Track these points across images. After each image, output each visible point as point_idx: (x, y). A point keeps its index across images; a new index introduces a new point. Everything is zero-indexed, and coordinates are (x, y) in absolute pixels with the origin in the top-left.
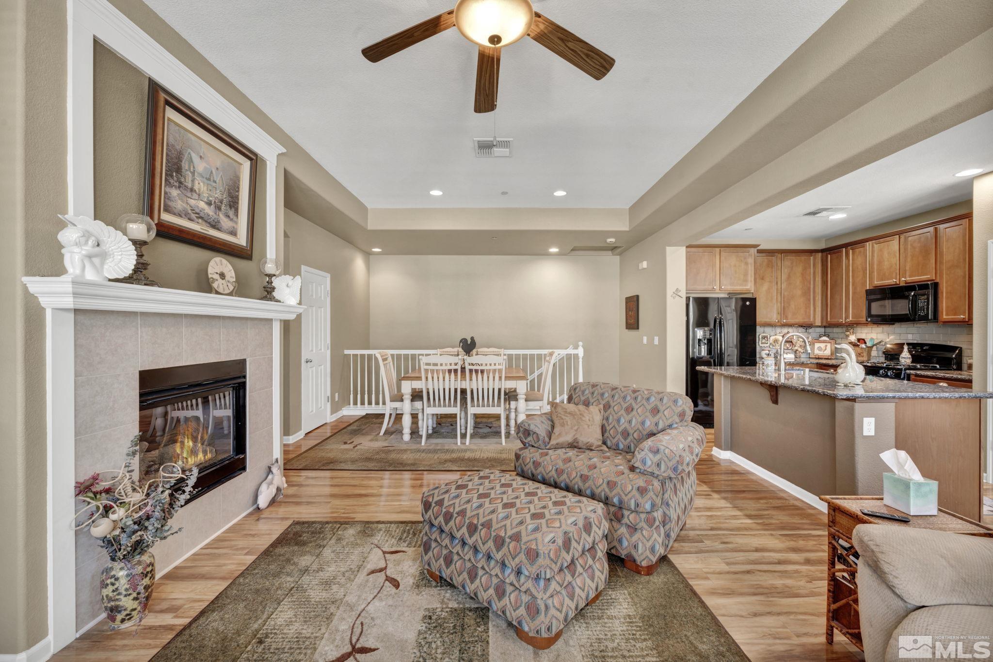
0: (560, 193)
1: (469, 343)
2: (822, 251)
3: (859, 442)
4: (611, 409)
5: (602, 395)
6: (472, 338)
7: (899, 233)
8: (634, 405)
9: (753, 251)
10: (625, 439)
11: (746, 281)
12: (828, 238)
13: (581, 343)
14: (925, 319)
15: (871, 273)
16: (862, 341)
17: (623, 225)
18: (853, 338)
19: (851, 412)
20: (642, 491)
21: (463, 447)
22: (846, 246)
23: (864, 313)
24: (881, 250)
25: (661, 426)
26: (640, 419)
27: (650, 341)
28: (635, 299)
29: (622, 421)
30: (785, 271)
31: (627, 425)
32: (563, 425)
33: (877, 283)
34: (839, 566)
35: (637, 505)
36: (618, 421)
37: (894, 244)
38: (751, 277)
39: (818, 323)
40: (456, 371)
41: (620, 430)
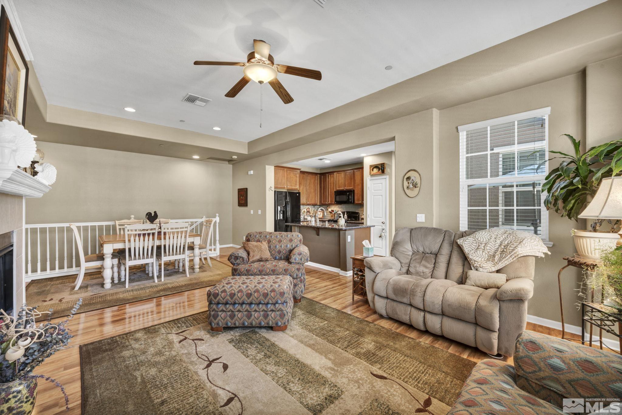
0: (217, 129)
1: (153, 215)
2: (320, 174)
3: (347, 244)
4: (271, 242)
5: (266, 236)
6: (155, 212)
7: (344, 171)
8: (281, 239)
9: (299, 171)
10: (279, 254)
11: (296, 184)
12: (322, 169)
13: (217, 215)
14: (351, 203)
15: (336, 185)
16: (333, 211)
17: (244, 151)
18: (330, 210)
19: (345, 234)
20: (298, 269)
21: (160, 283)
22: (328, 173)
23: (334, 200)
24: (339, 176)
25: (294, 246)
26: (285, 245)
27: (256, 212)
28: (245, 190)
29: (278, 246)
30: (308, 181)
31: (280, 248)
32: (254, 252)
33: (338, 189)
34: (355, 276)
35: (297, 275)
36: (276, 247)
37: (342, 174)
38: (298, 184)
39: (318, 204)
40: (153, 234)
41: (277, 250)
